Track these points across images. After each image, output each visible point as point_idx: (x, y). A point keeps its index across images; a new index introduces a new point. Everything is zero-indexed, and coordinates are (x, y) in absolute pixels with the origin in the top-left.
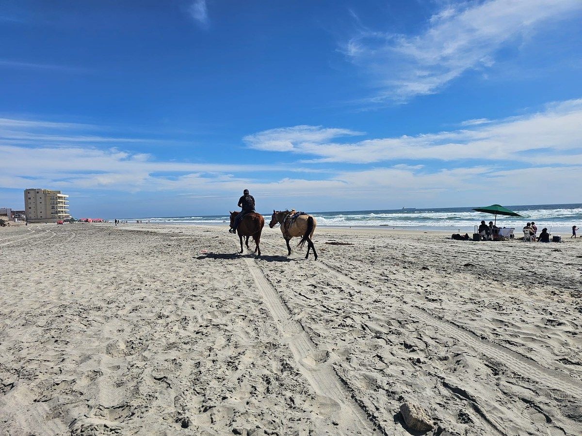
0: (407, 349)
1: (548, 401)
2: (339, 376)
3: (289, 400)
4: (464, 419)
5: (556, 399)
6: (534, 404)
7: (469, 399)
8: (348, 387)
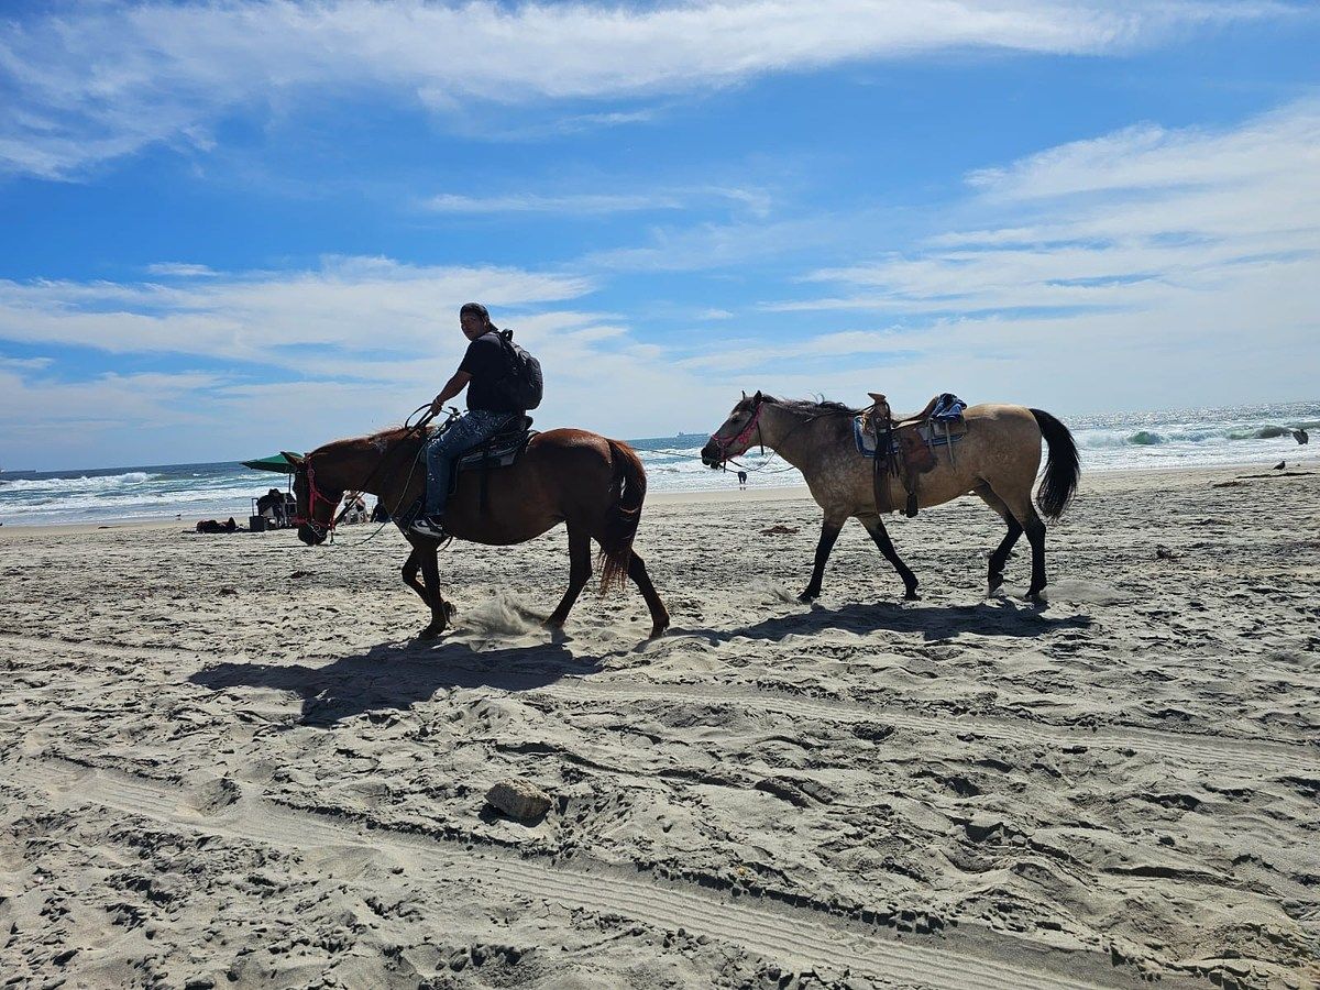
0: (380, 725)
1: (642, 718)
2: (306, 807)
3: (251, 884)
4: (572, 778)
5: (648, 712)
6: (628, 727)
7: (555, 751)
8: (348, 815)
